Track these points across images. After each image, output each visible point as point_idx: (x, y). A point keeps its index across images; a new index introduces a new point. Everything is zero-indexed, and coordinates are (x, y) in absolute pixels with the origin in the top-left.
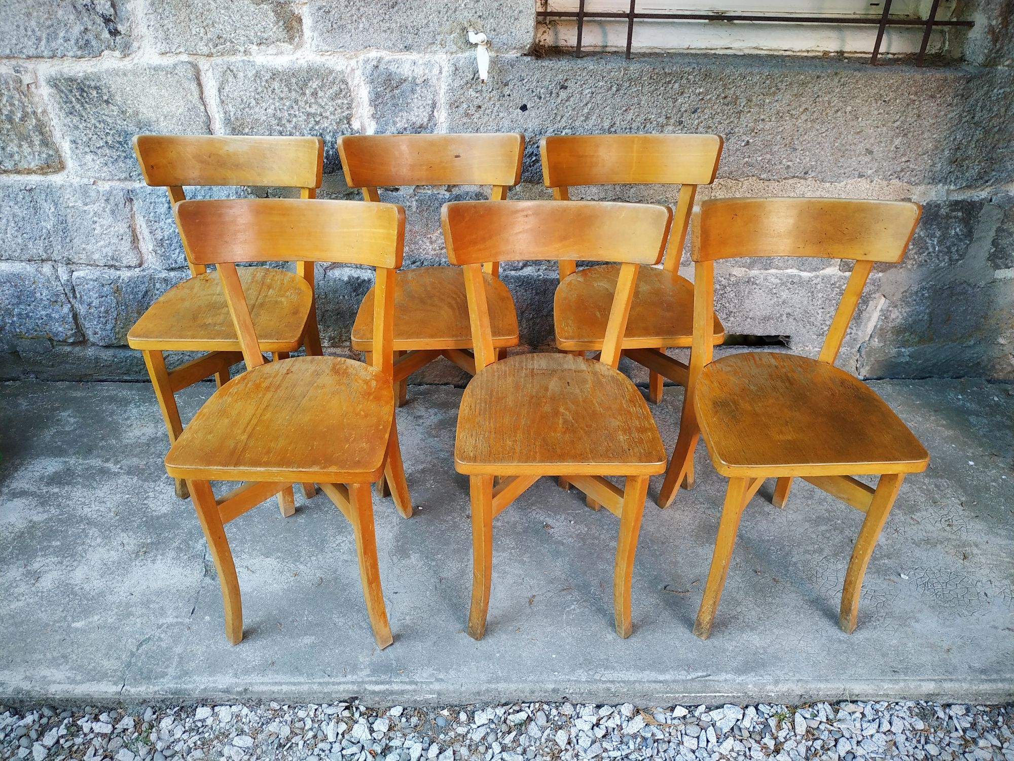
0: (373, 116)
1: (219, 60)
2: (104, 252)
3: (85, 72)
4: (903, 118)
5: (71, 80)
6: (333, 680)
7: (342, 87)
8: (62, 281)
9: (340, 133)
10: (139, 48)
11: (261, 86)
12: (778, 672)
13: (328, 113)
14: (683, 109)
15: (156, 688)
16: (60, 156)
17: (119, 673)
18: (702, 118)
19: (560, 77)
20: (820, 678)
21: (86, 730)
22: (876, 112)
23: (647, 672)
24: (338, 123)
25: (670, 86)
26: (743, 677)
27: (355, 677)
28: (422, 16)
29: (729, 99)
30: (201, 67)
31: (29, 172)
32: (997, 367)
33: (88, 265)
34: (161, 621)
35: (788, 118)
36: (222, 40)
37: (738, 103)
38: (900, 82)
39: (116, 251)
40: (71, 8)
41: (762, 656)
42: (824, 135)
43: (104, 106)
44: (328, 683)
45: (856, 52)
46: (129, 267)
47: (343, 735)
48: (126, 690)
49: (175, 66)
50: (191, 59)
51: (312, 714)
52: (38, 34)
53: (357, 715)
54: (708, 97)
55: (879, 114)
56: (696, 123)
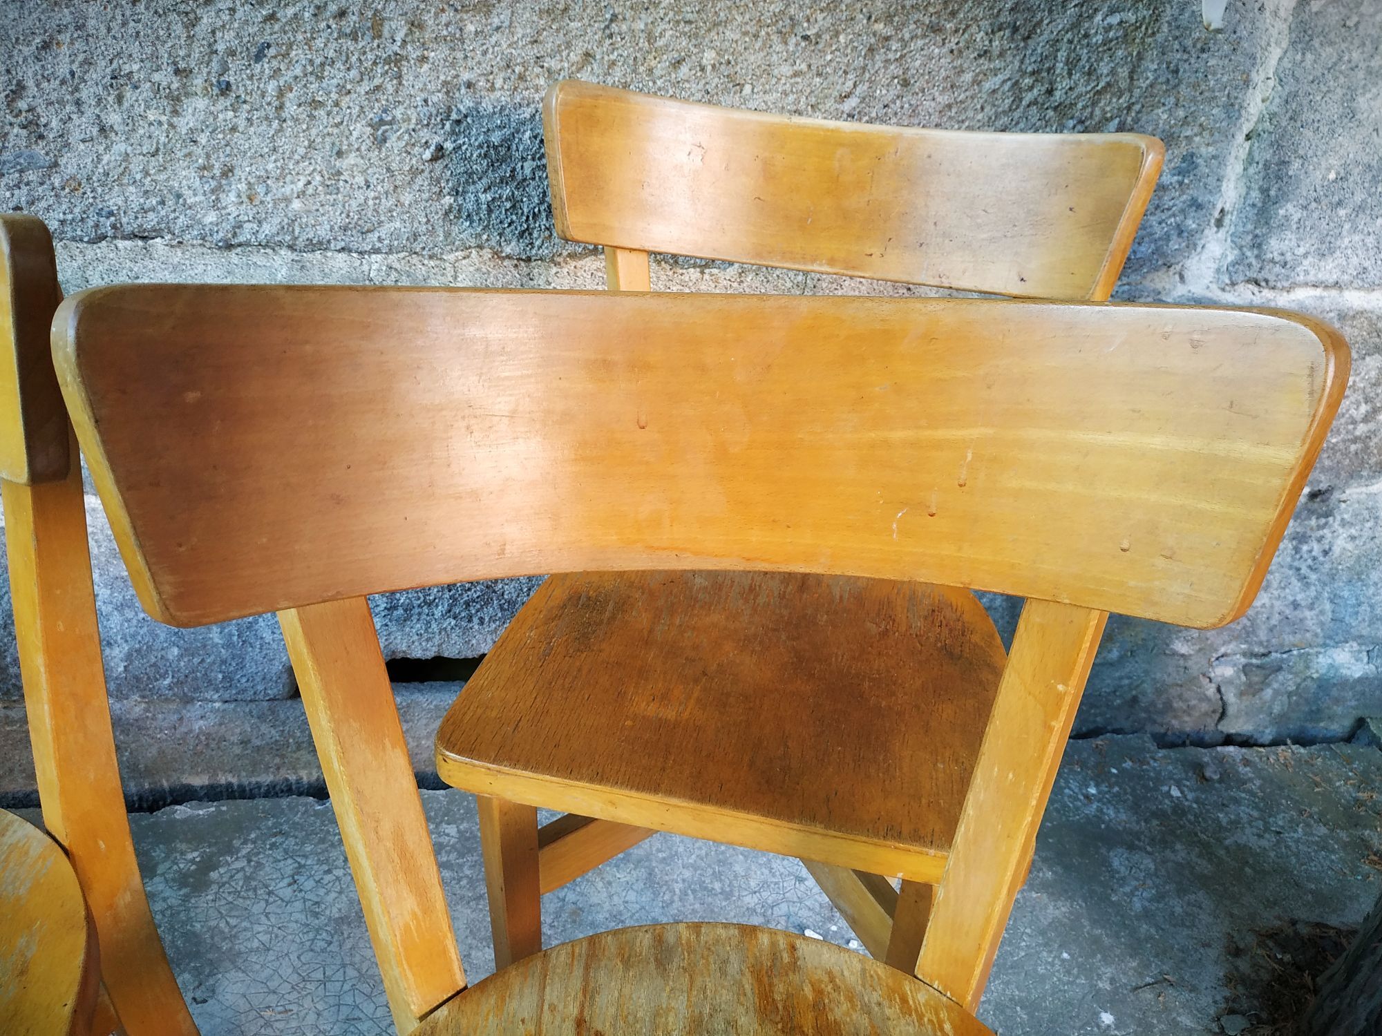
4: (862, 89)
14: (222, 48)
18: (287, 76)
22: (786, 70)
29: (353, 19)
32: (1177, 704)
37: (386, 33)
54: (290, 11)
55: (796, 74)
56: (271, 87)
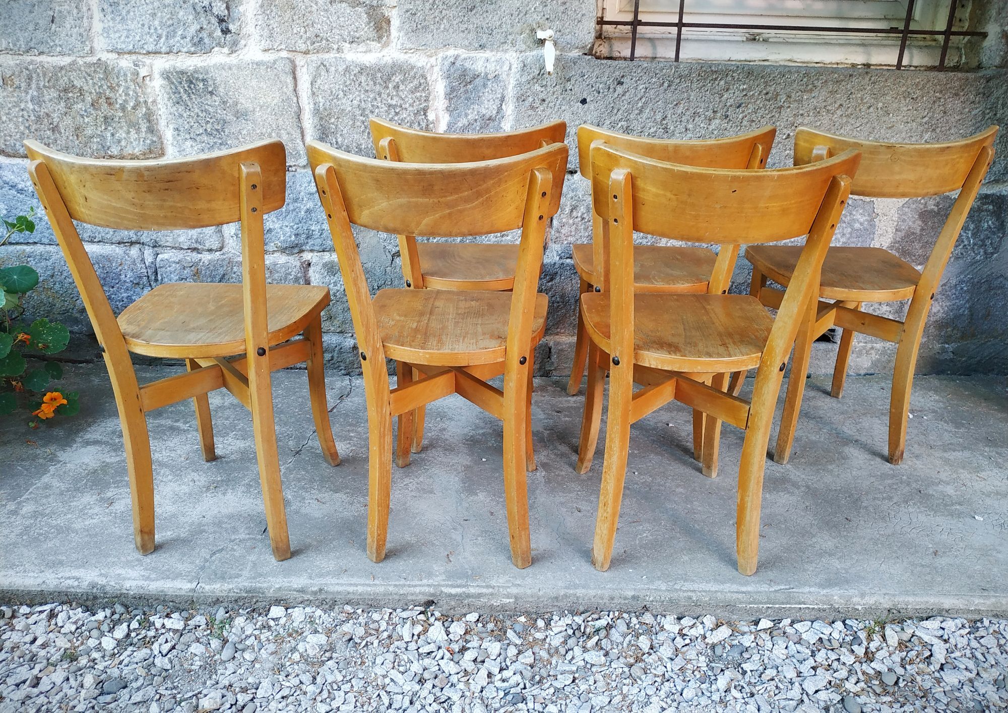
0: (447, 109)
1: (314, 57)
2: (190, 235)
3: (195, 66)
4: (930, 114)
5: (182, 73)
6: (408, 583)
7: (422, 81)
8: (147, 264)
9: (417, 124)
10: (245, 46)
11: (350, 79)
12: (863, 587)
13: (408, 105)
14: (728, 104)
15: (231, 586)
16: (162, 143)
17: (193, 574)
18: (746, 113)
19: (617, 73)
20: (907, 593)
21: (158, 625)
22: (905, 109)
23: (728, 585)
24: (415, 114)
25: (717, 82)
26: (828, 591)
27: (431, 581)
28: (496, 18)
29: (770, 95)
30: (297, 63)
31: (133, 157)
33: (173, 248)
34: (233, 537)
35: (824, 114)
36: (319, 39)
37: (778, 99)
38: (925, 81)
39: (200, 233)
40: (191, 9)
41: (844, 575)
42: (858, 129)
43: (209, 96)
44: (405, 585)
45: (881, 65)
46: (210, 250)
47: (419, 636)
48: (201, 587)
49: (275, 62)
50: (290, 55)
51: (386, 617)
52: (160, 31)
53: (432, 620)
54: (751, 93)
55: (908, 110)
56: (741, 116)
